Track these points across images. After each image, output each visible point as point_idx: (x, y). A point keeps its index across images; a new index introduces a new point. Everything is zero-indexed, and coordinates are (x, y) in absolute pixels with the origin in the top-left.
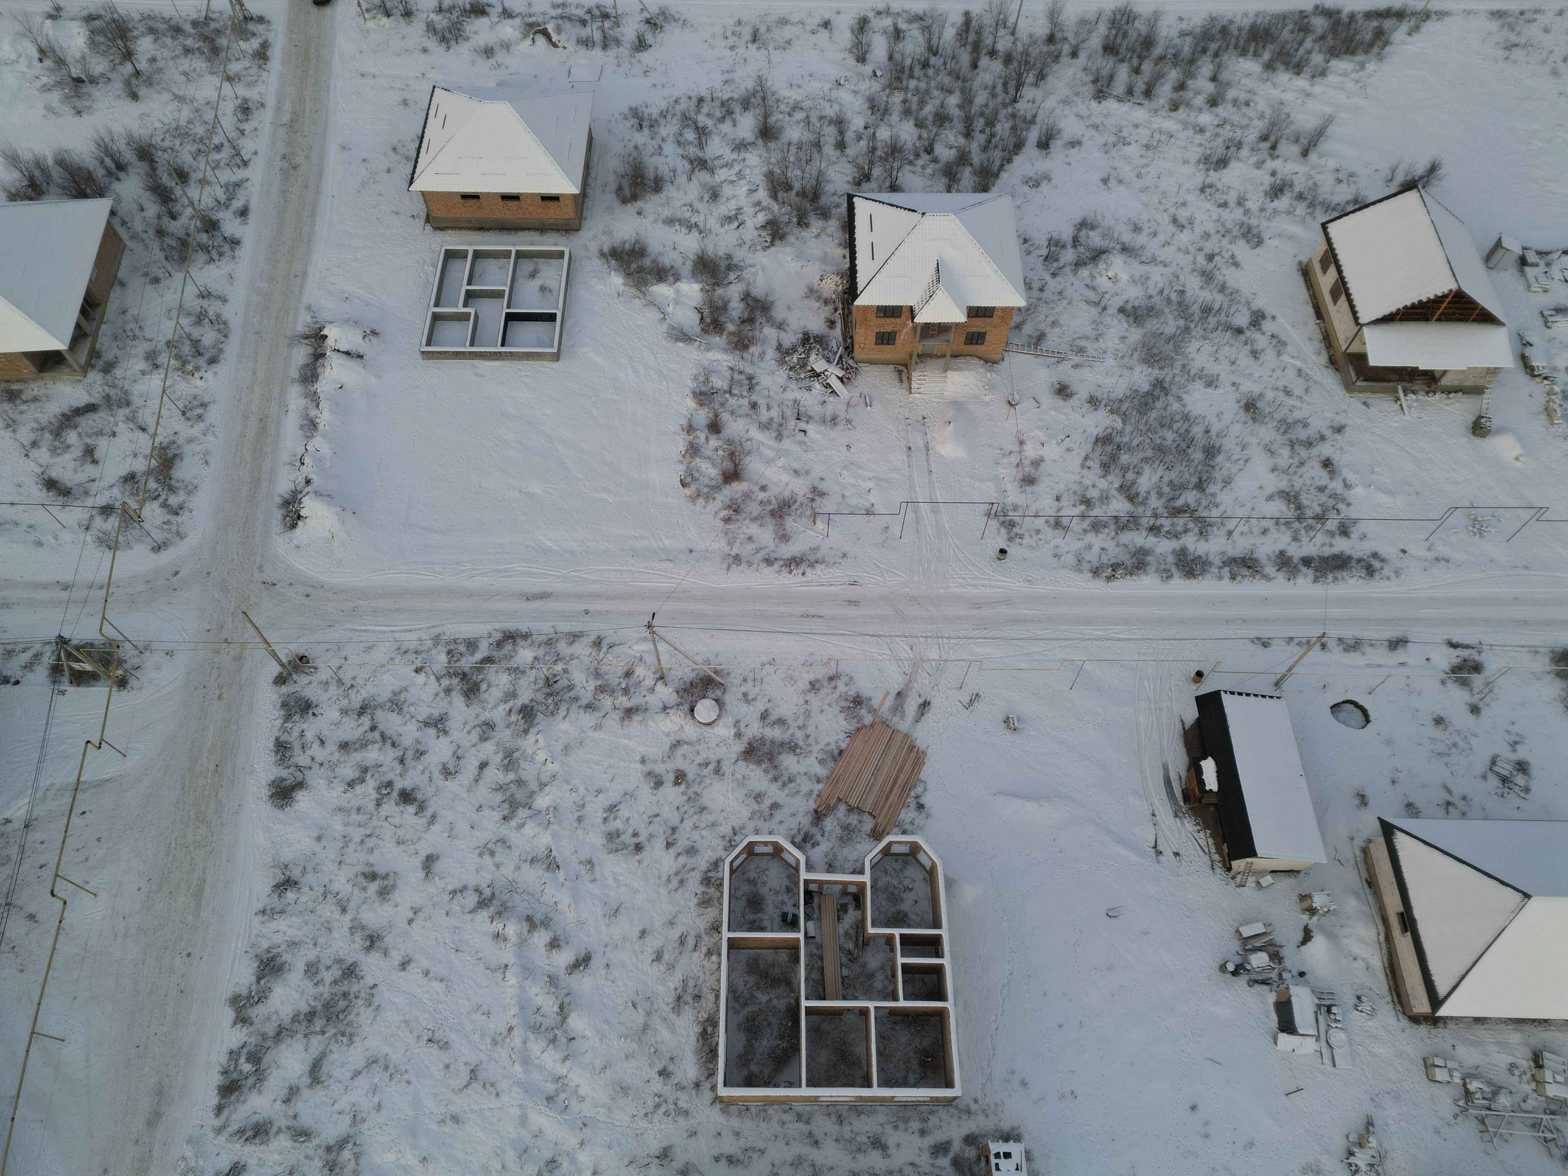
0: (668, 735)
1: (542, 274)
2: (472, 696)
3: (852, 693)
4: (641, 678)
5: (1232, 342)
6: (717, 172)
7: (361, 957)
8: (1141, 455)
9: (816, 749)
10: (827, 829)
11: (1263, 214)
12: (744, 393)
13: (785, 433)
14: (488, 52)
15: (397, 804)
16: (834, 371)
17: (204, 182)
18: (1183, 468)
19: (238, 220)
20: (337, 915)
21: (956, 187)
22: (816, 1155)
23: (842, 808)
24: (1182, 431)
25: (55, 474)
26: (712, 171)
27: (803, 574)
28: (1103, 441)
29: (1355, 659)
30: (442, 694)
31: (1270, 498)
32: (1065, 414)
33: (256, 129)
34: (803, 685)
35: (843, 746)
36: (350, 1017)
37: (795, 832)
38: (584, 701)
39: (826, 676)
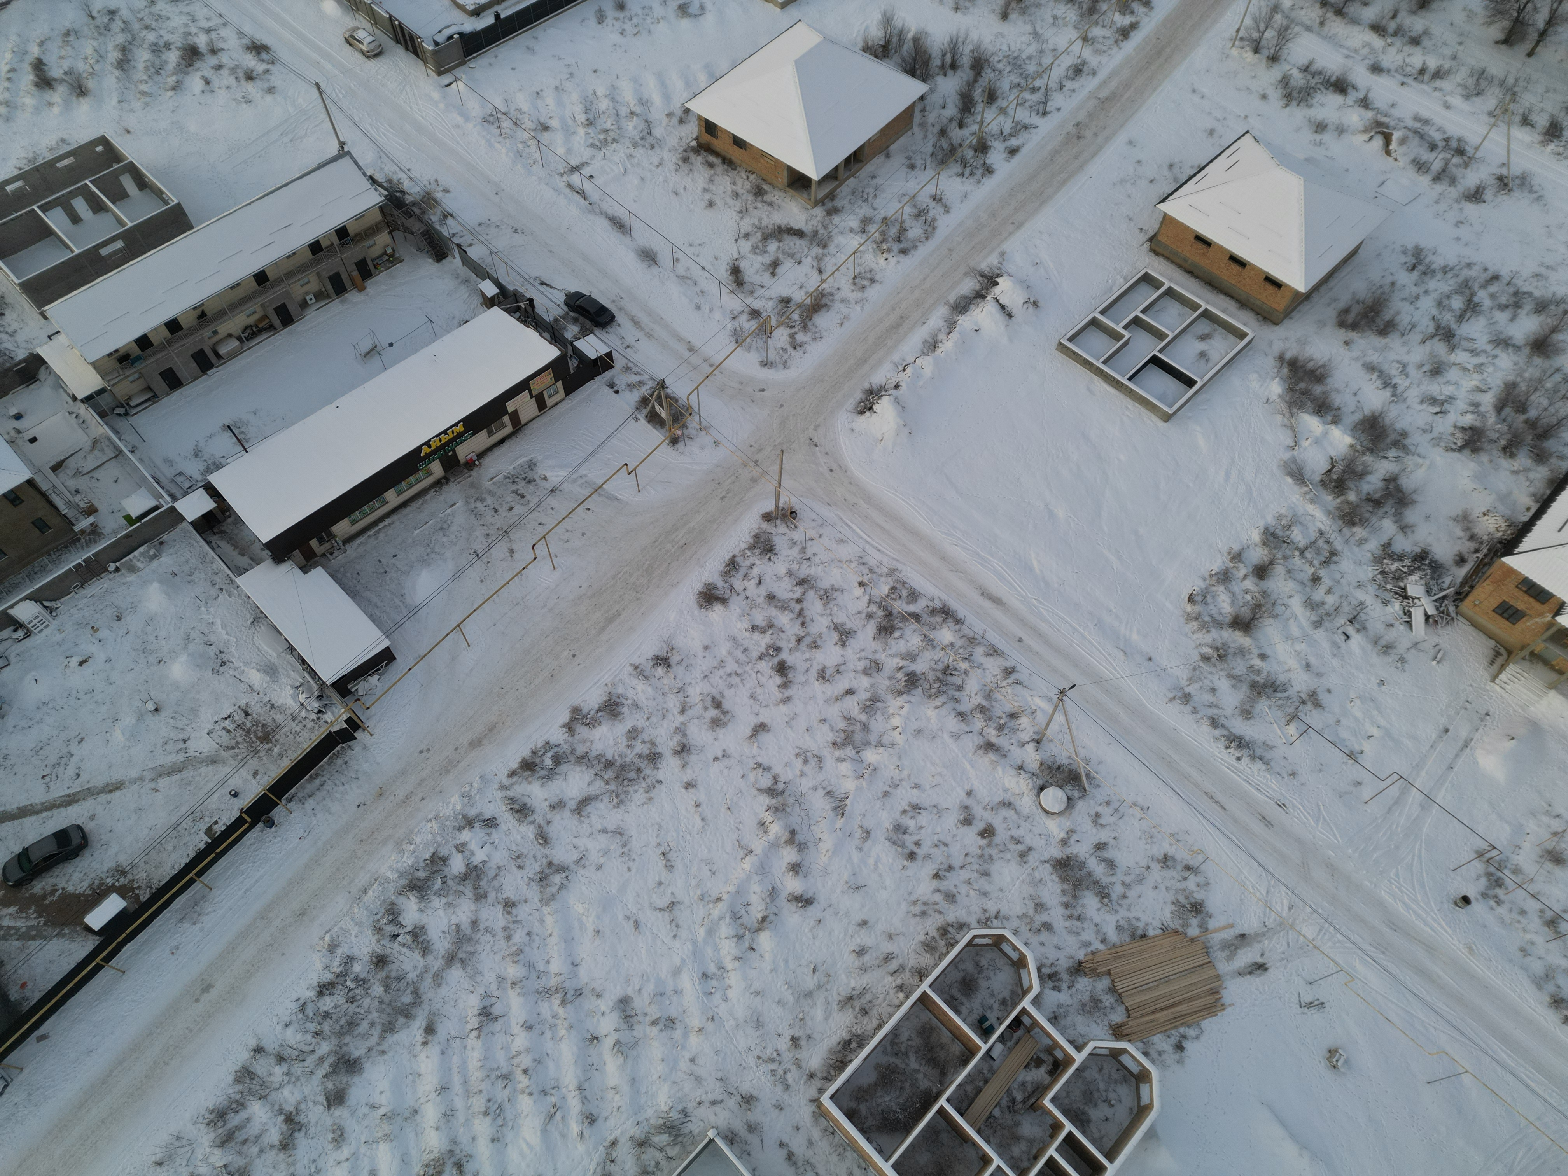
0: (1006, 790)
1: (1212, 341)
2: (883, 634)
3: (1199, 896)
4: (1021, 728)
6: (1457, 351)
7: (667, 753)
9: (1123, 913)
10: (1078, 986)
12: (1316, 563)
13: (1327, 624)
14: (1320, 127)
15: (772, 668)
16: (1426, 605)
17: (1003, 111)
19: (1005, 155)
20: (676, 711)
23: (1105, 982)
25: (743, 265)
26: (1452, 348)
27: (1238, 759)
30: (864, 615)
33: (1074, 91)
34: (1158, 851)
35: (1151, 933)
36: (630, 789)
37: (1048, 962)
38: (962, 708)
39: (1185, 862)
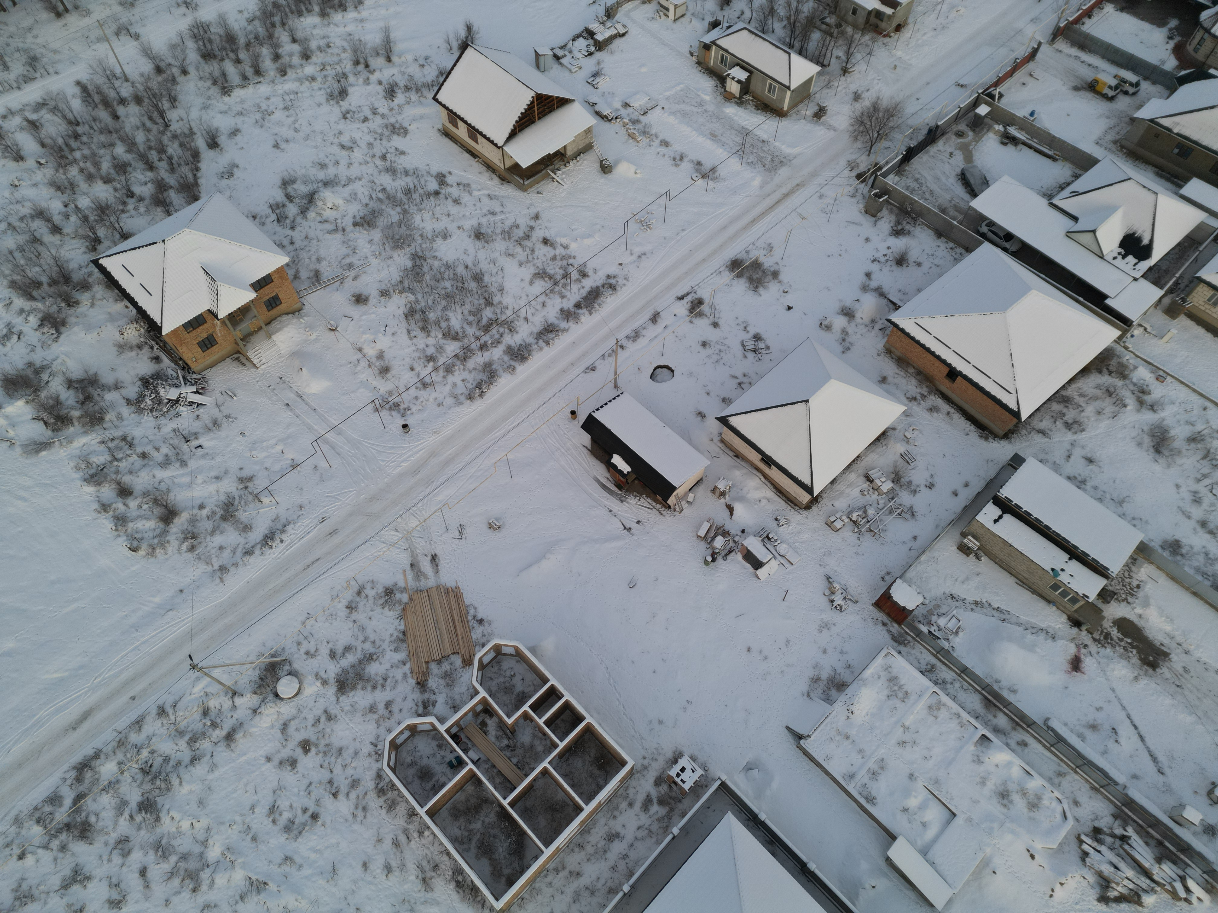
0: (272, 727)
2: (88, 834)
3: (381, 590)
4: (218, 707)
5: (438, 202)
8: (440, 308)
9: (385, 646)
10: (434, 687)
11: (394, 112)
12: (129, 452)
13: (185, 457)
16: (188, 391)
18: (470, 299)
21: (172, 209)
22: (584, 881)
23: (433, 666)
24: (452, 276)
27: (282, 541)
28: (410, 314)
29: (642, 342)
30: (61, 855)
31: (531, 283)
32: (373, 313)
34: (343, 612)
35: (402, 628)
37: (415, 707)
38: (187, 759)
39: (355, 594)
